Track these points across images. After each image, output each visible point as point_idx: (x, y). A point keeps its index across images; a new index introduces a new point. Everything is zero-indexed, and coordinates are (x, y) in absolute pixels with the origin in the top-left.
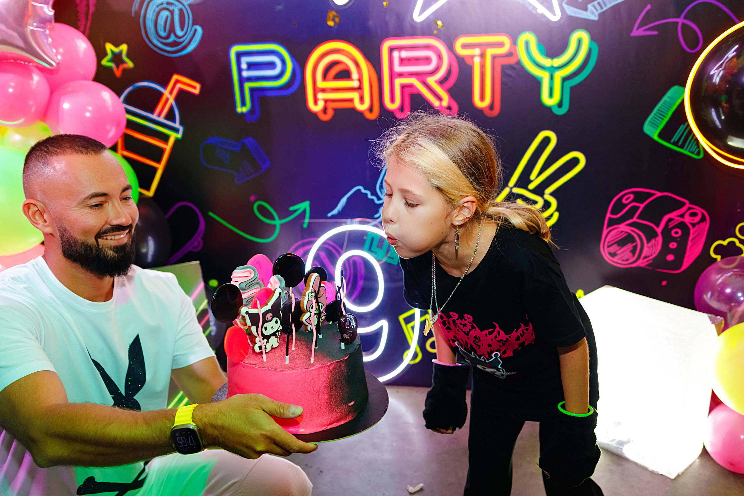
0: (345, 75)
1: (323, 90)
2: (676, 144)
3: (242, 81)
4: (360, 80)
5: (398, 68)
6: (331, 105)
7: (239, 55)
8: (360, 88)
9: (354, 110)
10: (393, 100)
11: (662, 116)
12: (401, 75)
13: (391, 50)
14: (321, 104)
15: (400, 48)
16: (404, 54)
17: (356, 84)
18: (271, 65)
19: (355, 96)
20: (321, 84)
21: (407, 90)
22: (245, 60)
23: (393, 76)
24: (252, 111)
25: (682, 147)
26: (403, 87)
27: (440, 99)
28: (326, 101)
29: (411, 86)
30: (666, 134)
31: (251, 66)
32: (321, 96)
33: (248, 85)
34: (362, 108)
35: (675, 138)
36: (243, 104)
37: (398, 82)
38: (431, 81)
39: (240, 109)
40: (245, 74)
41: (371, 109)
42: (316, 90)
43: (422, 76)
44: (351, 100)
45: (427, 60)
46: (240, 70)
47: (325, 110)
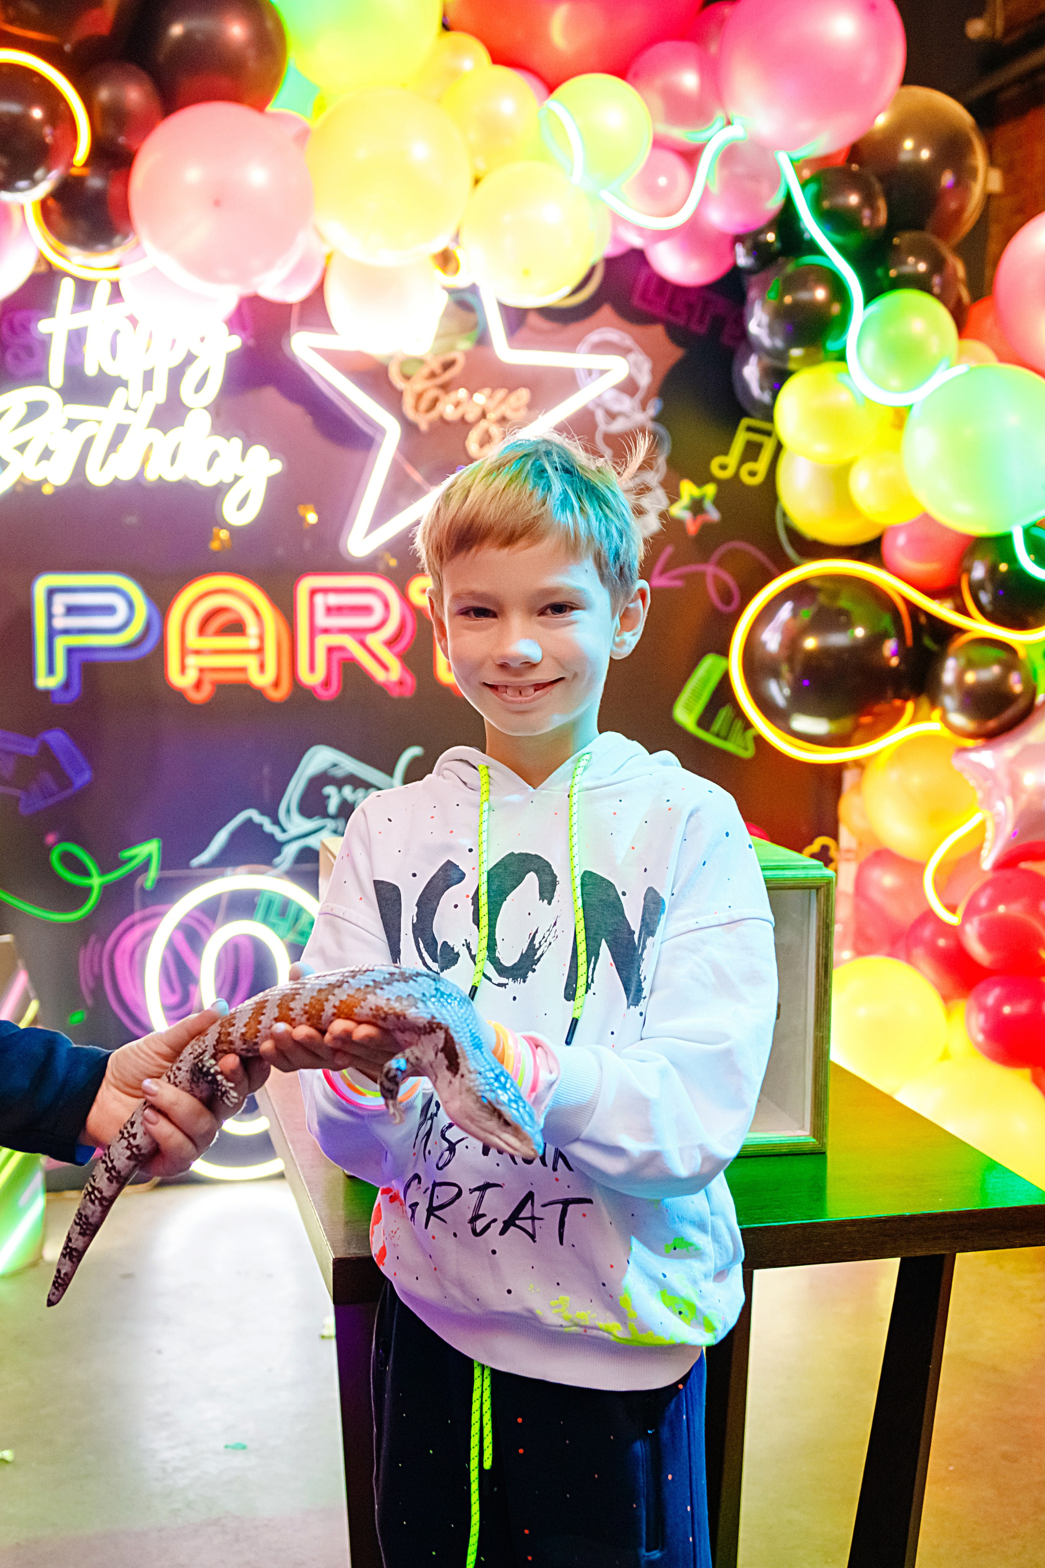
0: (237, 628)
1: (198, 652)
2: (718, 735)
3: (52, 634)
4: (261, 638)
5: (322, 621)
6: (209, 677)
7: (51, 592)
8: (260, 651)
9: (247, 687)
10: (312, 668)
11: (696, 695)
12: (326, 631)
13: (313, 592)
14: (191, 676)
15: (326, 591)
16: (334, 600)
17: (253, 643)
18: (109, 610)
19: (251, 662)
20: (194, 641)
21: (336, 656)
22: (60, 602)
23: (314, 631)
24: (66, 686)
25: (725, 738)
26: (330, 650)
27: (385, 667)
28: (202, 670)
29: (342, 649)
30: (705, 721)
31: (71, 610)
32: (193, 661)
33: (62, 643)
34: (261, 680)
35: (716, 726)
36: (51, 670)
37: (323, 642)
38: (375, 641)
39: (44, 681)
40: (60, 623)
41: (276, 684)
42: (184, 652)
43: (359, 634)
44: (243, 670)
45: (366, 610)
46: (50, 616)
47: (198, 685)
